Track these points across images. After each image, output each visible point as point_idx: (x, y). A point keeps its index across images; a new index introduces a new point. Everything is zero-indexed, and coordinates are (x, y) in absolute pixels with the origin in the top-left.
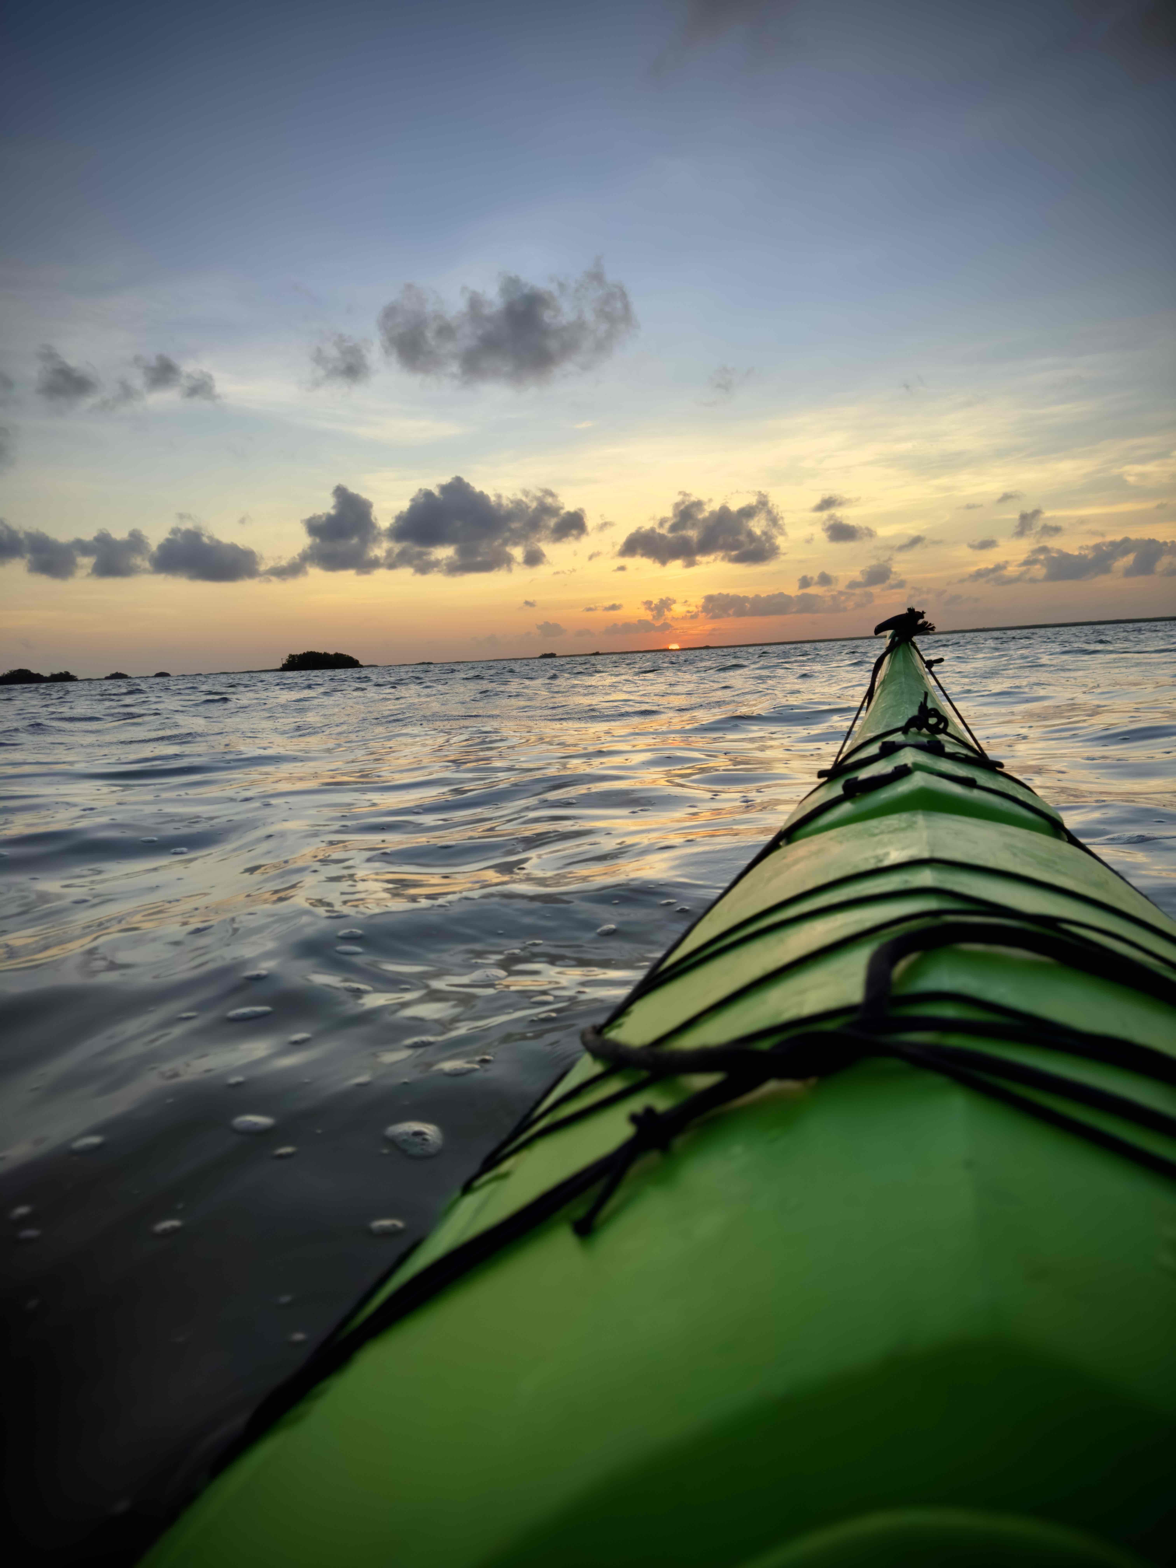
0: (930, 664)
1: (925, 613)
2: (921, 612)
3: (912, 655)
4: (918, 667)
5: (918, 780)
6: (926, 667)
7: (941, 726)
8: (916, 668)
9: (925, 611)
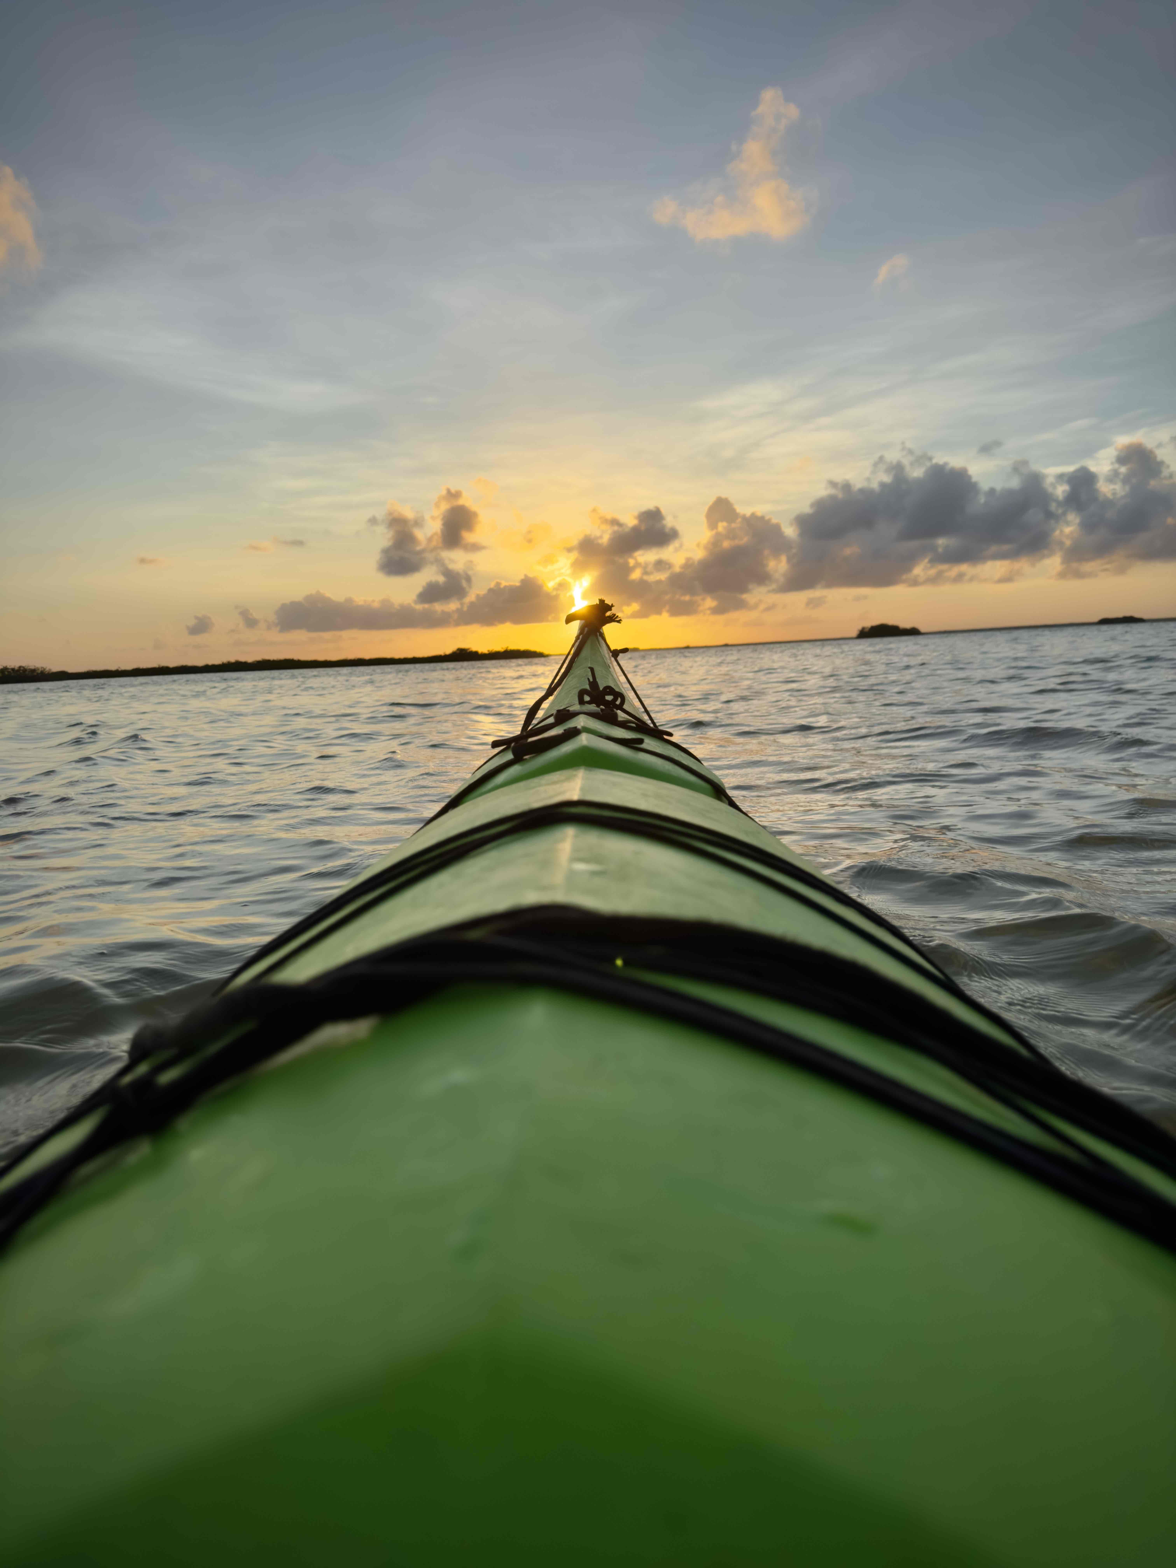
0: (616, 654)
1: (614, 606)
2: (610, 605)
3: (600, 645)
4: (605, 656)
5: (584, 739)
6: (612, 656)
7: (618, 702)
8: (602, 657)
9: (614, 605)
